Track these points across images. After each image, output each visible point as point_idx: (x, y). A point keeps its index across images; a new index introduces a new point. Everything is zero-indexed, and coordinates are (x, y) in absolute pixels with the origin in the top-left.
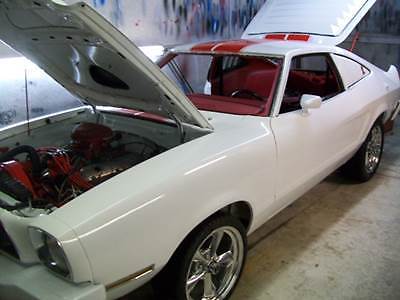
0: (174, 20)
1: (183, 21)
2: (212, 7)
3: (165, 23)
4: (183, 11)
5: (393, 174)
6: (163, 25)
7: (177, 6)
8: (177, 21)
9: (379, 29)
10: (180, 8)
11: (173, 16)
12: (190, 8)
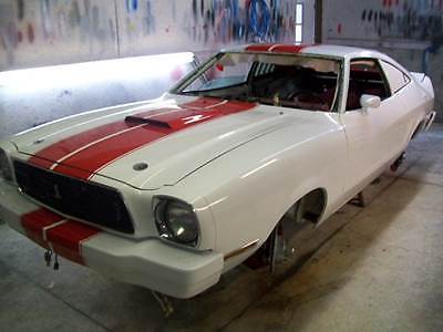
0: (202, 25)
1: (210, 26)
2: (238, 11)
3: (194, 28)
4: (211, 16)
5: (430, 180)
6: (192, 31)
7: (205, 11)
8: (206, 27)
9: (402, 34)
10: (208, 12)
11: (201, 21)
12: (217, 12)
